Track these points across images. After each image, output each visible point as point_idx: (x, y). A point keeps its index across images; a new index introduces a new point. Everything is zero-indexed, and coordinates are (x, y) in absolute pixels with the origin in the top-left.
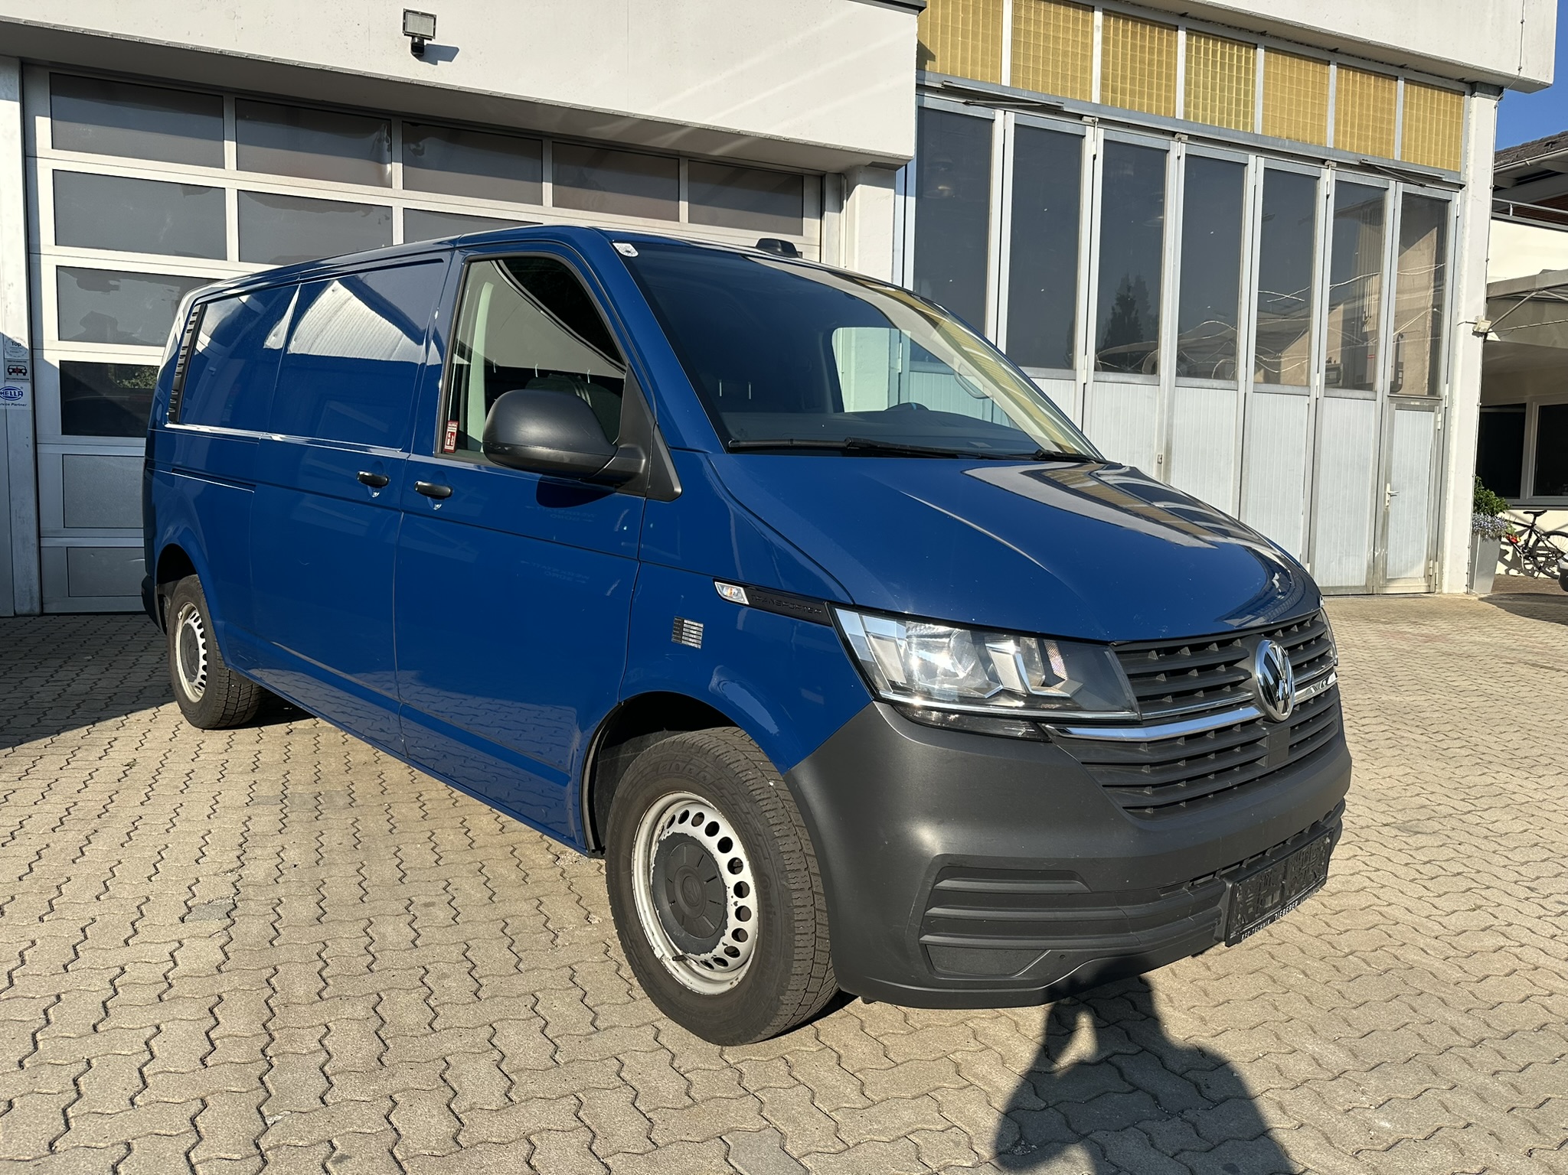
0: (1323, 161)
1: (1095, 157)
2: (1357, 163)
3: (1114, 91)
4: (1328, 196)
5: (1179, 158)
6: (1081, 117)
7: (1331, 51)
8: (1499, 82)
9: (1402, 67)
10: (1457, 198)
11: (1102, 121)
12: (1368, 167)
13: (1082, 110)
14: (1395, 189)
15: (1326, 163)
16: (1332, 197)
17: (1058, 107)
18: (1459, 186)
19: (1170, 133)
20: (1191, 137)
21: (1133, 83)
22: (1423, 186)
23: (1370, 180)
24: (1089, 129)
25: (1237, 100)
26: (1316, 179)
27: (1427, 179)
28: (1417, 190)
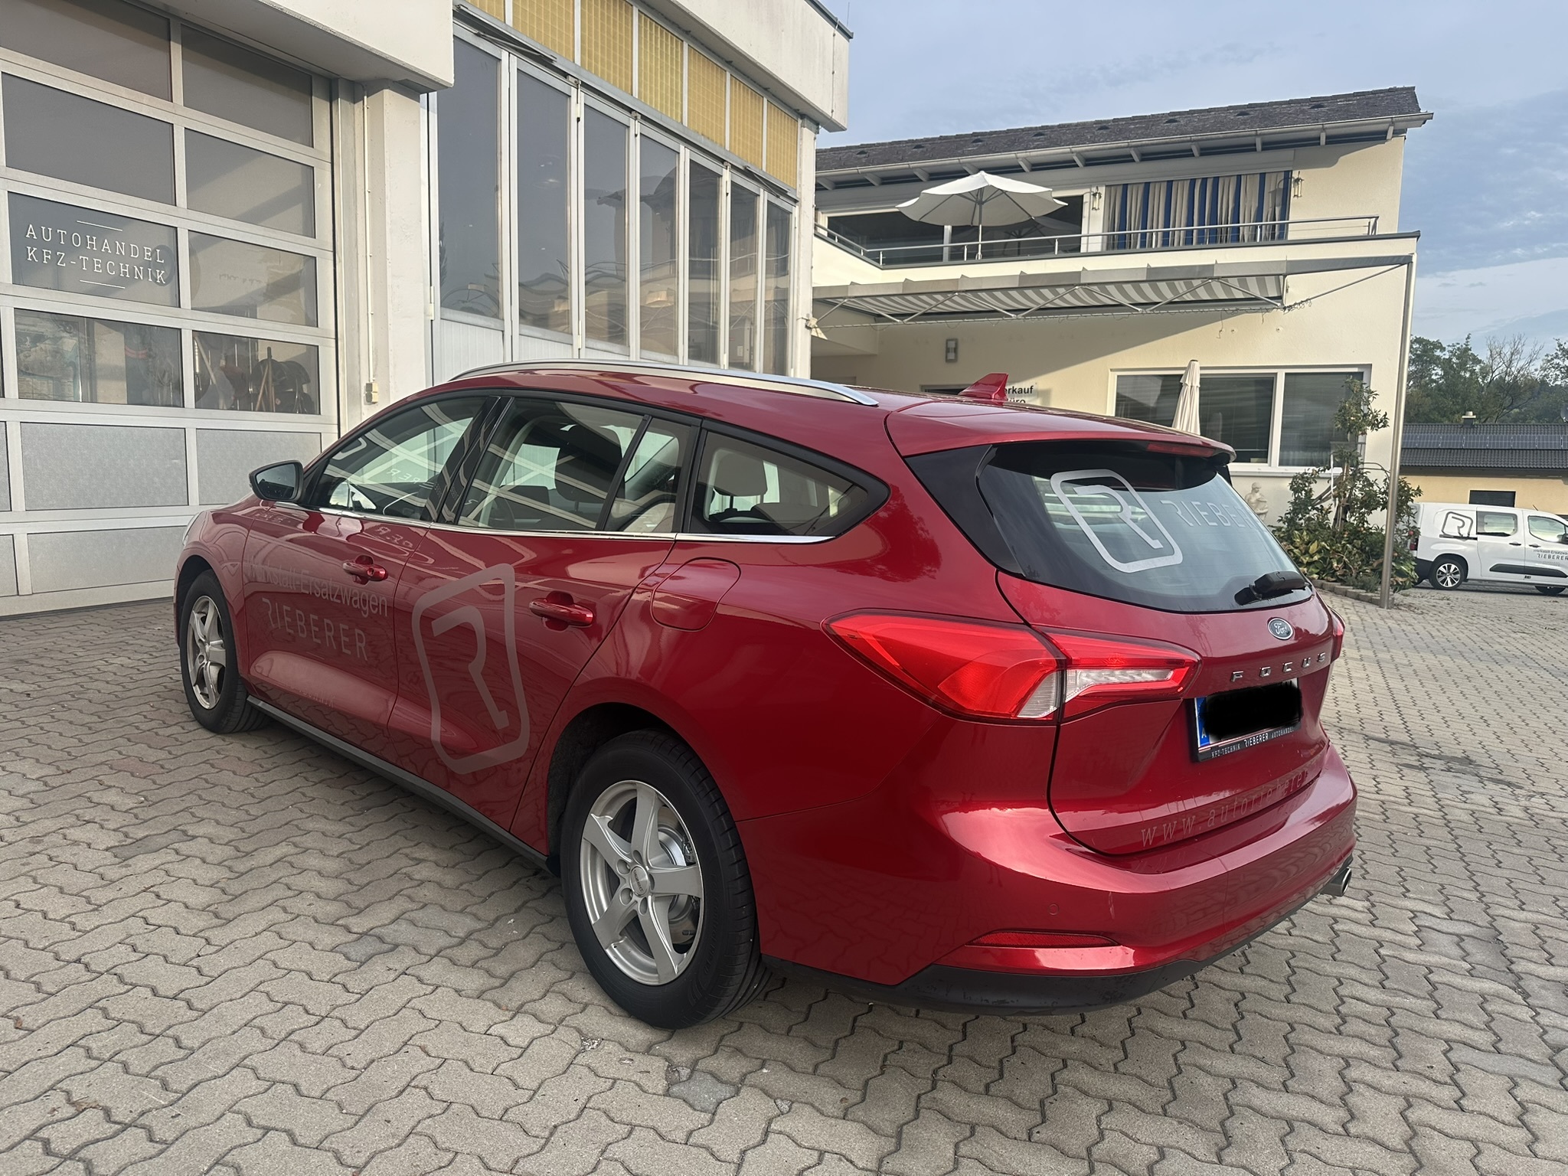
0: (723, 161)
1: (578, 120)
2: (742, 168)
3: (590, 56)
4: (727, 194)
5: (636, 135)
6: (565, 75)
7: (727, 62)
8: (818, 118)
9: (766, 89)
10: (796, 211)
11: (584, 85)
12: (747, 173)
13: (568, 69)
14: (764, 198)
15: (725, 163)
16: (729, 195)
17: (552, 60)
18: (796, 201)
19: (630, 110)
20: (644, 118)
21: (602, 52)
22: (778, 197)
23: (750, 185)
24: (574, 90)
25: (672, 90)
26: (719, 175)
27: (781, 192)
28: (775, 199)
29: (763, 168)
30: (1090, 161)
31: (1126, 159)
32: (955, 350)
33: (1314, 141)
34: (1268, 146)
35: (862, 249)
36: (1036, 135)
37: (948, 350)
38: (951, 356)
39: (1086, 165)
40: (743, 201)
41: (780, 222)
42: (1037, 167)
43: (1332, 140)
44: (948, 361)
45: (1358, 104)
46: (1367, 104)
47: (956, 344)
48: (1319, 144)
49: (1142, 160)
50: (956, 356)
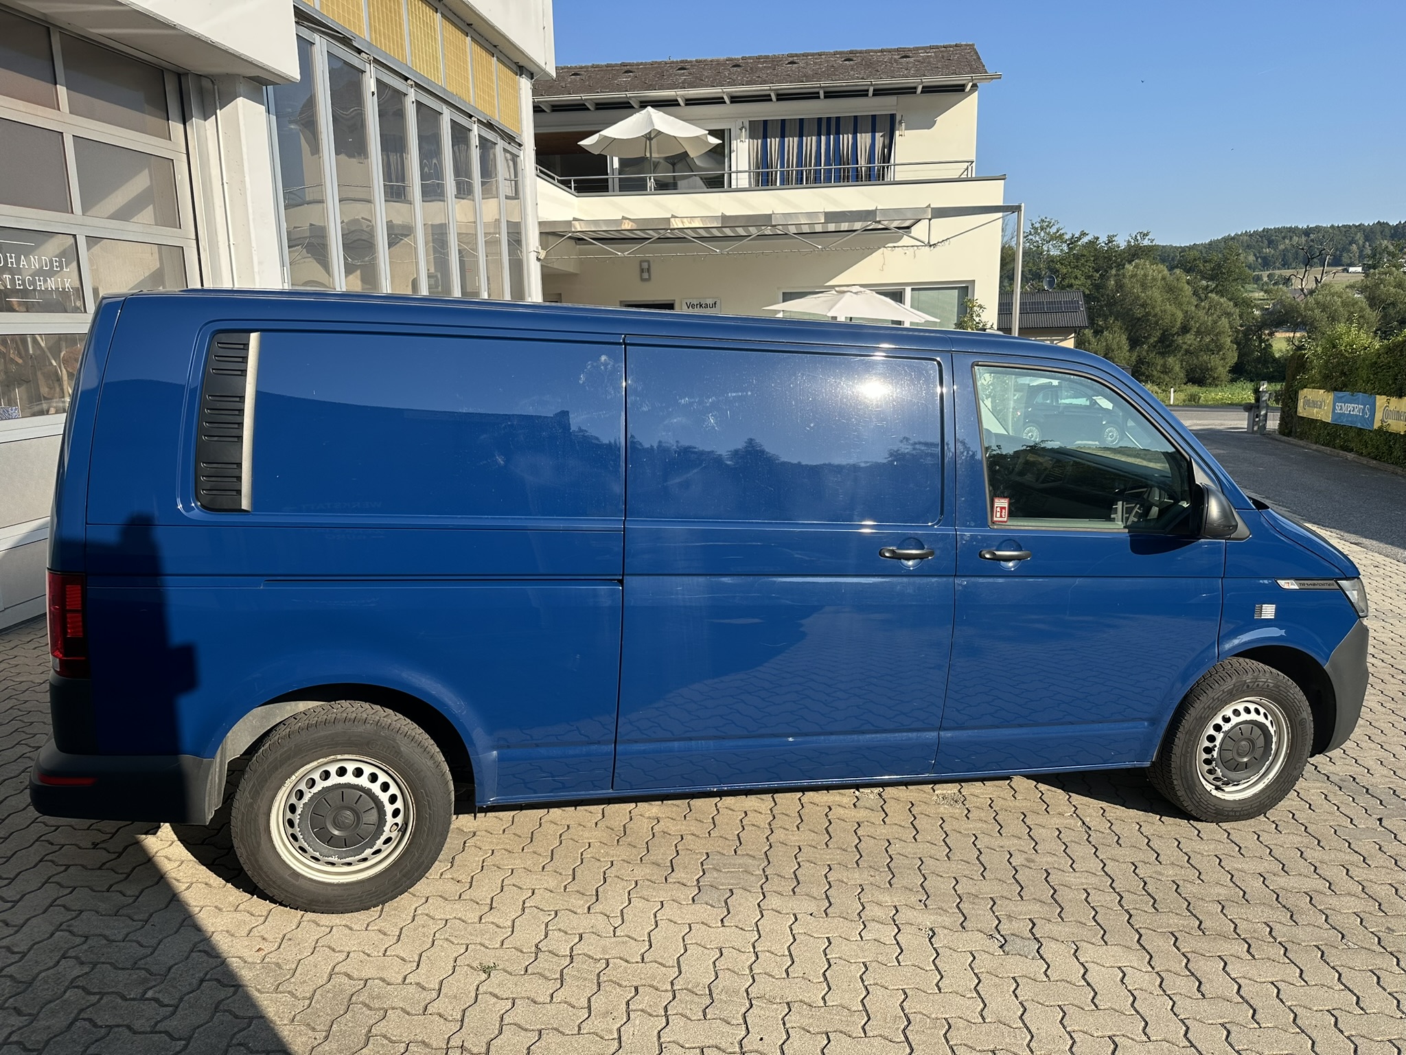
0: (471, 116)
1: (373, 94)
2: (485, 121)
3: (375, 31)
4: (476, 146)
5: (412, 102)
6: (359, 51)
7: (467, 24)
8: (531, 67)
9: (495, 44)
10: (521, 154)
11: (374, 60)
12: (490, 126)
13: (362, 47)
14: (501, 144)
15: (473, 118)
16: (478, 147)
17: (351, 40)
18: (520, 145)
19: (406, 79)
20: (417, 85)
21: (384, 28)
22: (509, 143)
23: (490, 135)
24: (368, 65)
25: (433, 55)
26: (470, 130)
27: (510, 139)
28: (509, 148)
29: (498, 118)
30: (735, 99)
31: (765, 98)
32: (648, 270)
33: (911, 90)
34: (878, 92)
35: (556, 177)
36: (679, 69)
37: (642, 271)
38: (646, 275)
39: (732, 102)
40: (487, 151)
42: (690, 102)
43: (928, 90)
44: (643, 280)
45: (936, 57)
46: (943, 57)
47: (649, 266)
48: (915, 93)
49: (778, 100)
50: (650, 276)
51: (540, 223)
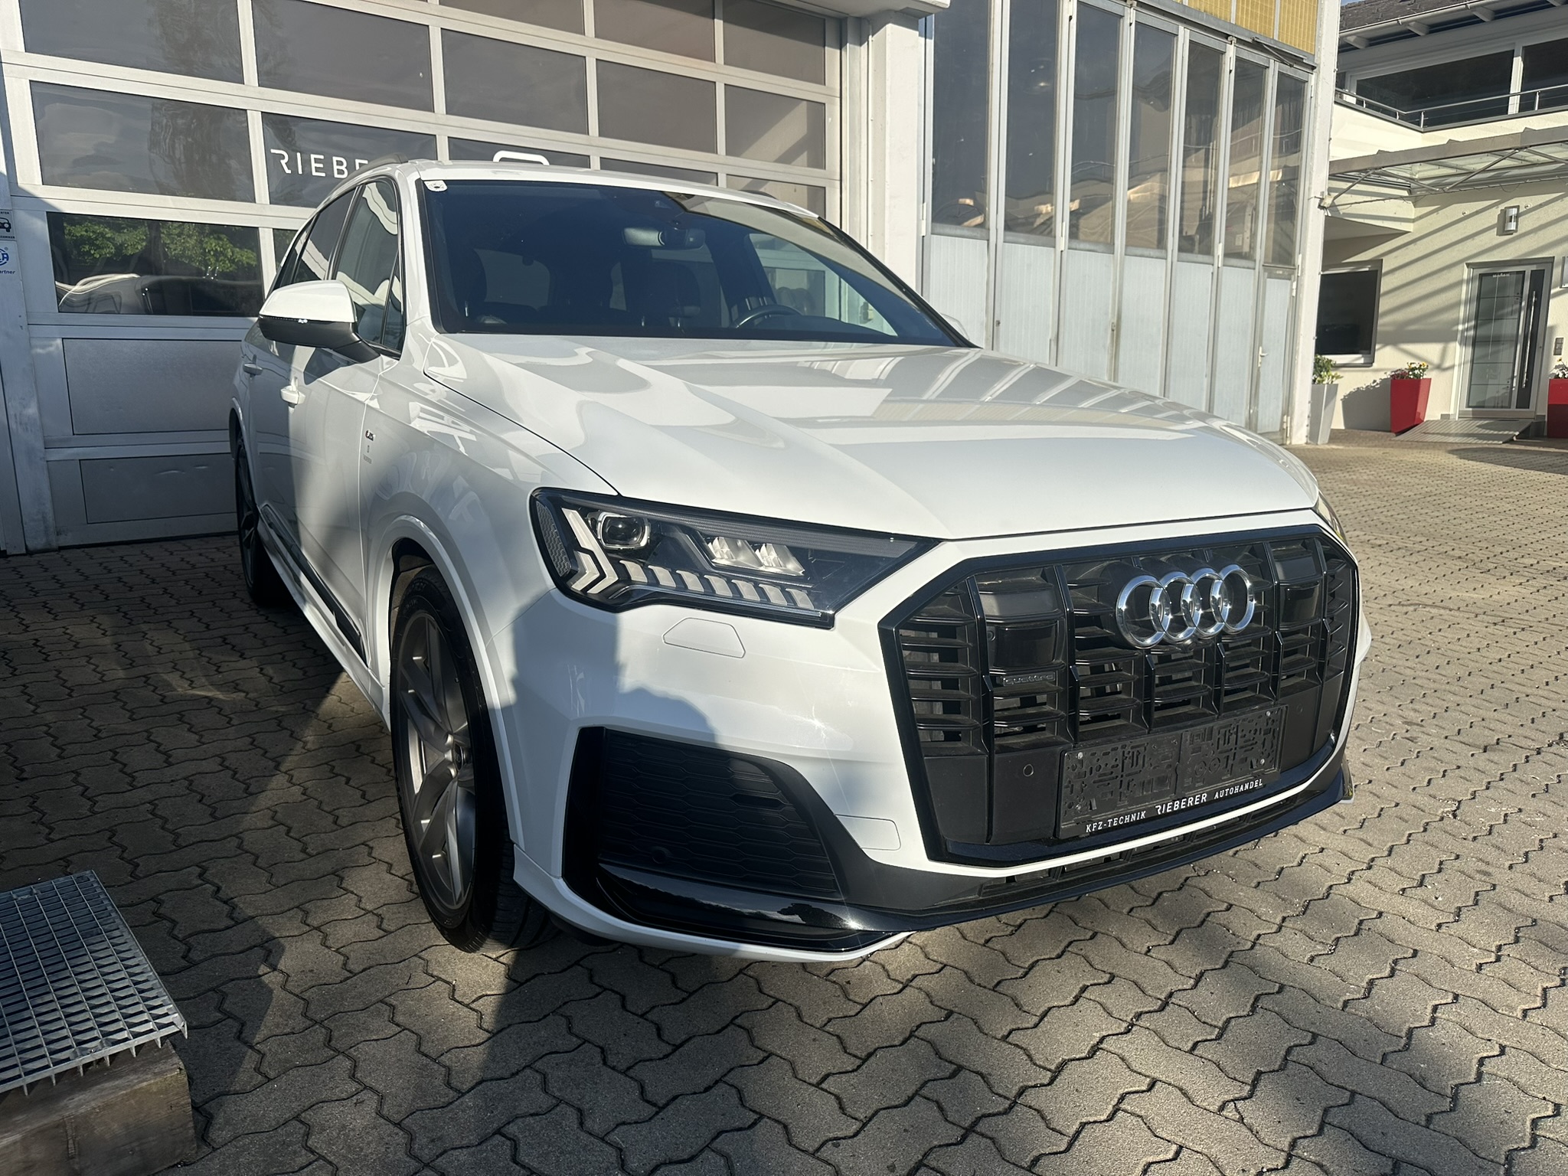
0: (1227, 36)
1: (1071, 18)
2: (1250, 41)
4: (1231, 71)
5: (1130, 25)
10: (1313, 78)
12: (1256, 45)
14: (1274, 68)
15: (1230, 38)
16: (1233, 72)
18: (1313, 68)
22: (1291, 66)
23: (1258, 58)
26: (1223, 53)
27: (1295, 60)
28: (1287, 70)
29: (1275, 35)
32: (1516, 218)
35: (1397, 111)
37: (1505, 220)
38: (1510, 226)
40: (1249, 77)
41: (1293, 94)
44: (1504, 232)
47: (1518, 213)
50: (1517, 226)
51: (1331, 163)
